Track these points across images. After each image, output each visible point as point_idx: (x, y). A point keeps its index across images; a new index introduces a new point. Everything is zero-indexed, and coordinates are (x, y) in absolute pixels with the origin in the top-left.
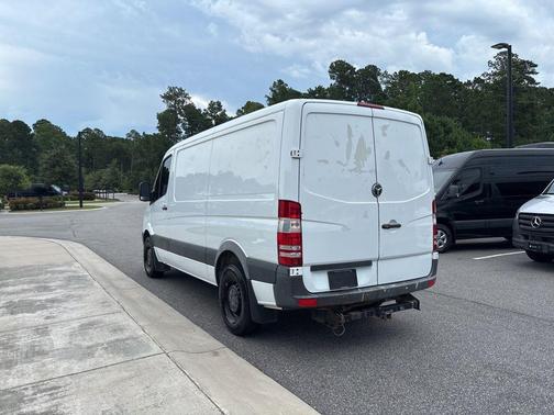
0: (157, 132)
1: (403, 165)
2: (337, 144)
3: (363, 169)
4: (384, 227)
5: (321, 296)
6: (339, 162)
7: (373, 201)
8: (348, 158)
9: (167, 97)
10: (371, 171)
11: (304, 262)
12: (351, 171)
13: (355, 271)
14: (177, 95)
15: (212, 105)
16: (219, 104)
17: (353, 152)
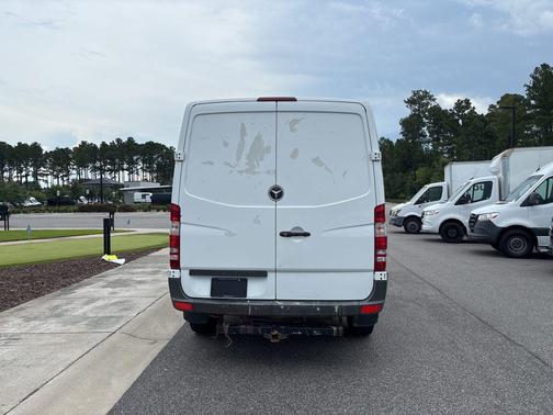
0: (401, 137)
1: (321, 164)
2: (226, 144)
3: (257, 170)
4: (282, 234)
5: (201, 301)
6: (226, 164)
7: (270, 205)
8: (239, 158)
9: (410, 102)
10: (268, 172)
11: (182, 265)
12: (241, 172)
13: (246, 281)
14: (422, 98)
15: (458, 104)
16: (467, 102)
17: (246, 151)
